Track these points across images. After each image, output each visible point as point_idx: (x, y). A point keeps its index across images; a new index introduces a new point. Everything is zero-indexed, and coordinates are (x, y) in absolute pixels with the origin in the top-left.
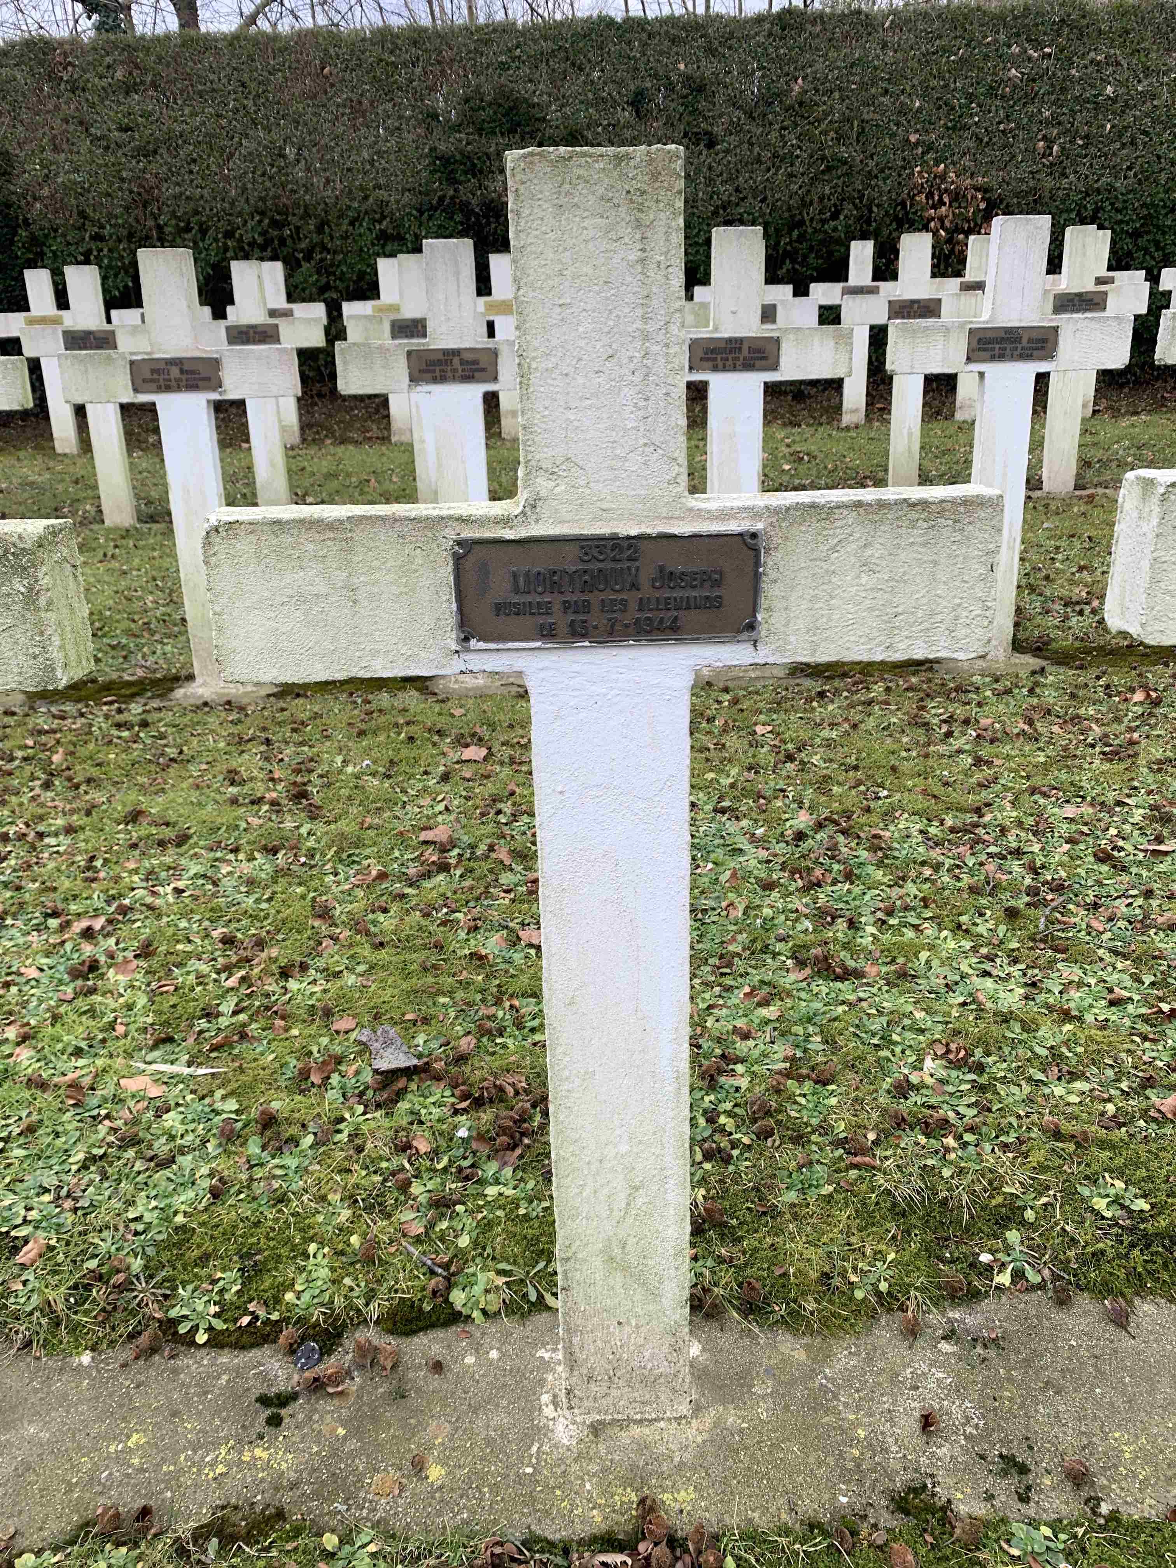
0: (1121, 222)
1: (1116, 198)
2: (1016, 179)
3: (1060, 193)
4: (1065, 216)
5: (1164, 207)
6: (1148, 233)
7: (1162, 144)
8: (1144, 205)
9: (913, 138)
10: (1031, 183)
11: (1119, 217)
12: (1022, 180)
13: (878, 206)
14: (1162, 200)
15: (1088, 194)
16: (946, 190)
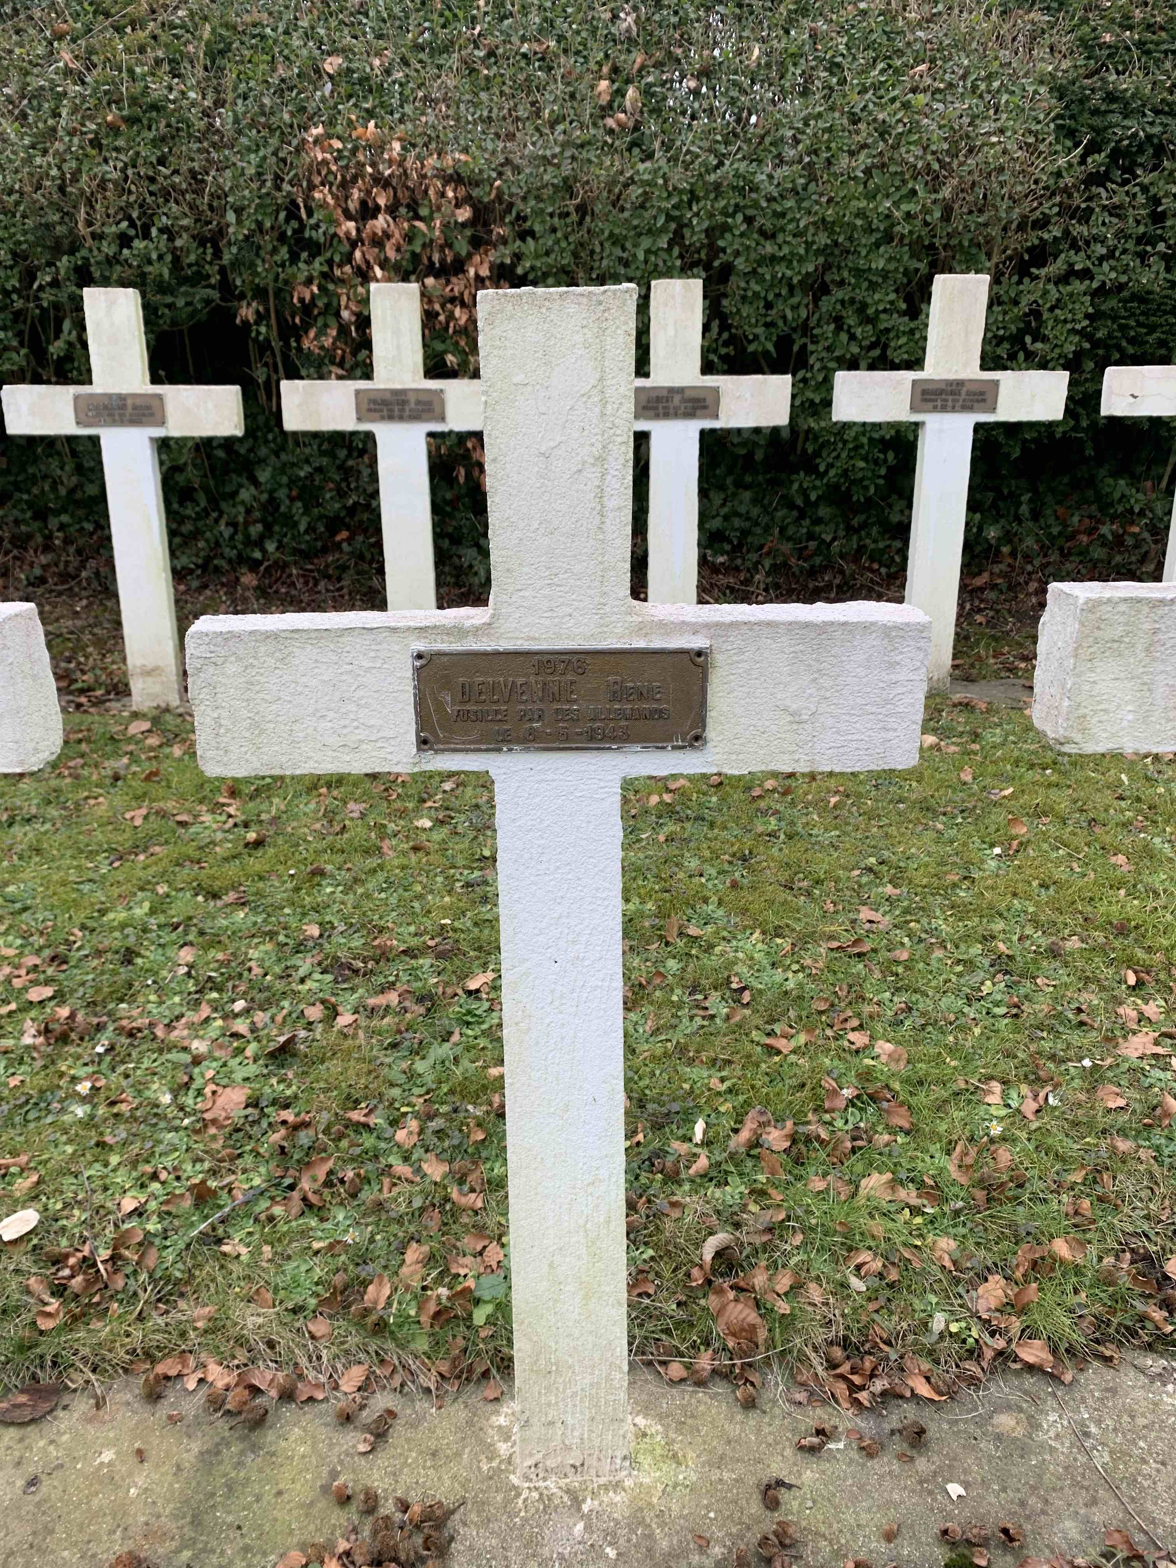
0: (773, 259)
1: (756, 205)
2: (534, 159)
3: (635, 192)
4: (646, 242)
5: (869, 230)
6: (841, 283)
7: (863, 91)
8: (823, 224)
9: (332, 64)
10: (567, 170)
11: (769, 248)
12: (546, 161)
13: (239, 211)
14: (860, 214)
15: (694, 197)
16: (379, 180)
